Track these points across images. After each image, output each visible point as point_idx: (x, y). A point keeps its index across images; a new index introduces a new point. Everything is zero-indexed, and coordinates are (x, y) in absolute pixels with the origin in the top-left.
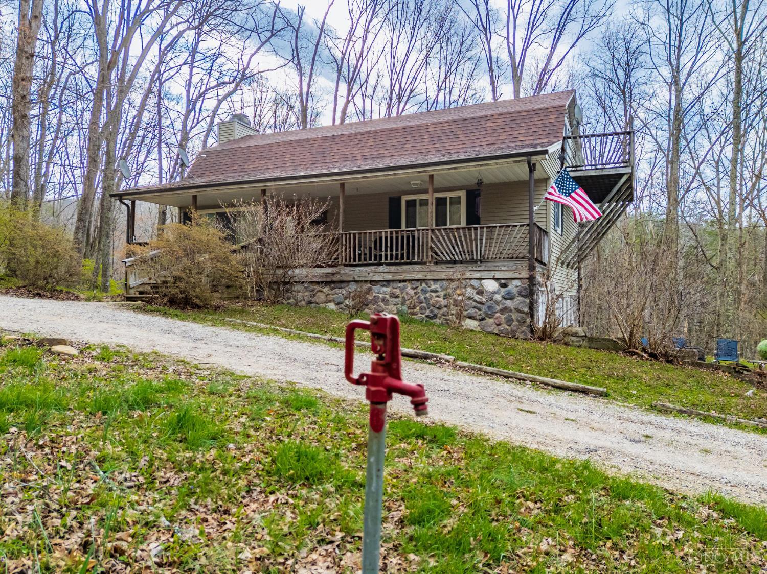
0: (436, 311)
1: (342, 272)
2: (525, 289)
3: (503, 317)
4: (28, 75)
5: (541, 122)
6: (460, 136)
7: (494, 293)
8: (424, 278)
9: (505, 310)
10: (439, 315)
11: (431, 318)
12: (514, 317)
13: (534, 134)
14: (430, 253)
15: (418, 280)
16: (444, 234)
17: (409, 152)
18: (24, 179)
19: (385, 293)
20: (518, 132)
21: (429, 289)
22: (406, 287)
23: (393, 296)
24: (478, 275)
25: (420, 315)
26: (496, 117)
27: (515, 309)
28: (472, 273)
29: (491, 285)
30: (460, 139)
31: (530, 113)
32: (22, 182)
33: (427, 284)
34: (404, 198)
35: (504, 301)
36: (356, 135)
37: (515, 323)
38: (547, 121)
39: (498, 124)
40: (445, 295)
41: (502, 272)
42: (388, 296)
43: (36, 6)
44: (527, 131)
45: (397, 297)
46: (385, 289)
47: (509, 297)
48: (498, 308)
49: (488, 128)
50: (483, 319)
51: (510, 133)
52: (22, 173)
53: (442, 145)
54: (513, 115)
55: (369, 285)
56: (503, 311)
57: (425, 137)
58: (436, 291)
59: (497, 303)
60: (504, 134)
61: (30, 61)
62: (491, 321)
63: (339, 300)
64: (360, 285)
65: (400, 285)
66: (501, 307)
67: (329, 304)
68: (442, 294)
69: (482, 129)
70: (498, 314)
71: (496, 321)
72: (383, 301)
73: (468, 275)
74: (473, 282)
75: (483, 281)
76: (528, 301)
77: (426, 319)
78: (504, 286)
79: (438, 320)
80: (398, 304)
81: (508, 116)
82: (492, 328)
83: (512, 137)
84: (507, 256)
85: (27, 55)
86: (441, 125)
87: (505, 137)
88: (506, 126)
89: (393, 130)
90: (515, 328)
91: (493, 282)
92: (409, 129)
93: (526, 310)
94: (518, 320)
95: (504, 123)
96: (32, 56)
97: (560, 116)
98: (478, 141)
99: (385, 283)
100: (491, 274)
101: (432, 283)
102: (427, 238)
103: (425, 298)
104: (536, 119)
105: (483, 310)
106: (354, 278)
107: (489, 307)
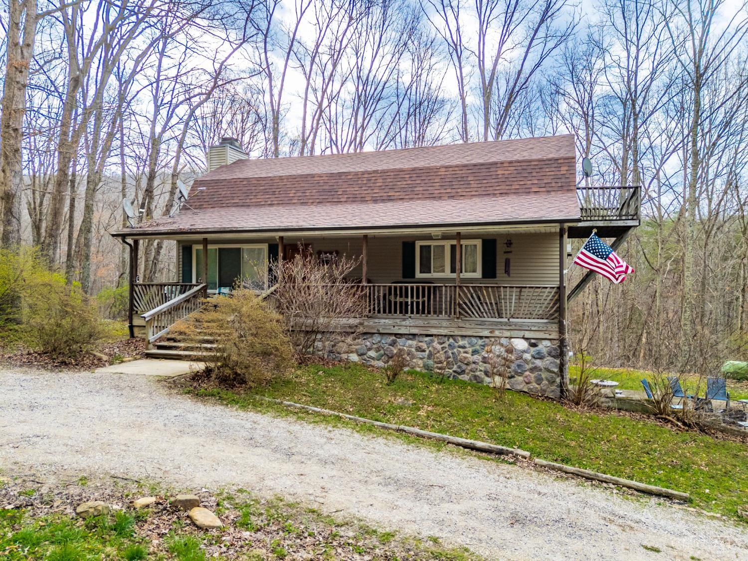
0: (464, 367)
1: (366, 323)
2: (555, 349)
3: (533, 375)
4: (21, 106)
5: (553, 173)
6: (471, 182)
7: (524, 351)
8: (452, 334)
9: (534, 369)
10: (467, 371)
11: (459, 374)
12: (543, 376)
13: (547, 185)
14: (458, 309)
15: (445, 336)
16: (472, 291)
17: (420, 196)
18: (17, 217)
19: (410, 346)
20: (530, 182)
21: (456, 344)
22: (432, 341)
23: (420, 349)
24: (508, 334)
25: (447, 370)
26: (507, 165)
27: (545, 368)
28: (501, 331)
29: (520, 344)
30: (472, 186)
31: (541, 163)
32: (14, 220)
33: (454, 340)
34: (418, 244)
35: (533, 360)
36: (363, 173)
37: (545, 382)
38: (558, 173)
39: (509, 172)
40: (473, 352)
41: (532, 332)
42: (413, 350)
43: (29, 33)
44: (540, 182)
45: (424, 351)
46: (410, 342)
47: (539, 356)
48: (527, 367)
49: (500, 176)
50: (512, 377)
51: (522, 183)
52: (15, 210)
53: (453, 191)
54: (524, 164)
55: (394, 338)
56: (532, 370)
57: (436, 181)
58: (464, 347)
59: (526, 361)
60: (516, 183)
61: (22, 91)
62: (520, 379)
63: (362, 351)
64: (385, 337)
65: (427, 339)
66: (531, 366)
67: (351, 355)
68: (470, 350)
69: (494, 177)
70: (527, 373)
71: (526, 379)
72: (408, 354)
73: (497, 333)
74: (503, 341)
75: (513, 340)
76: (558, 361)
77: (453, 374)
78: (534, 345)
79: (466, 376)
80: (424, 358)
81: (519, 164)
82: (522, 386)
83: (524, 187)
84: (537, 317)
85: (19, 85)
86: (451, 169)
87: (518, 187)
88: (518, 176)
89: (401, 170)
90: (544, 388)
91: (523, 341)
92: (418, 172)
93: (556, 370)
94: (547, 379)
95: (515, 172)
96: (24, 86)
97: (570, 168)
98: (491, 189)
99: (410, 337)
100: (521, 334)
101: (460, 338)
102: (455, 295)
103: (452, 353)
104: (547, 170)
105: (513, 368)
106: (378, 330)
107: (519, 366)
